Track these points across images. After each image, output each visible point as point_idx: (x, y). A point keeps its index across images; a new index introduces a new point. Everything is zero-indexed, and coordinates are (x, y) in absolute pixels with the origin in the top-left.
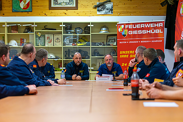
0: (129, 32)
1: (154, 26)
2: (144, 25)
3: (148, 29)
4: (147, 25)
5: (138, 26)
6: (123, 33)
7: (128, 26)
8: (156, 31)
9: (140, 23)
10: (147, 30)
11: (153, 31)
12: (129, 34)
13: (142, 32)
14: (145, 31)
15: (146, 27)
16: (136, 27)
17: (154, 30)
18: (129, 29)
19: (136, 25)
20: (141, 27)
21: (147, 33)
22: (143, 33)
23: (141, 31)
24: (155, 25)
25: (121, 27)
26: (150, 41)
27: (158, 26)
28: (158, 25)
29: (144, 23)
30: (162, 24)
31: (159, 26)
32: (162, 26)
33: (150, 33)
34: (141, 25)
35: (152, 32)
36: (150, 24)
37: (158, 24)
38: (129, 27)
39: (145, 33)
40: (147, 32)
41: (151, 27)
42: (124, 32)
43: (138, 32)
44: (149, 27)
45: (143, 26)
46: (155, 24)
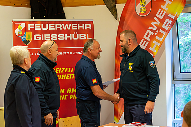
0: (35, 36)
1: (77, 28)
2: (61, 26)
3: (68, 32)
4: (67, 25)
5: (50, 27)
6: (24, 38)
7: (33, 25)
8: (80, 37)
9: (53, 22)
10: (66, 35)
11: (76, 37)
12: (35, 39)
13: (58, 37)
14: (63, 35)
15: (65, 29)
16: (47, 29)
17: (78, 35)
18: (34, 32)
19: (47, 25)
20: (56, 29)
21: (66, 39)
22: (59, 39)
23: (56, 35)
24: (79, 27)
25: (19, 27)
26: (71, 53)
27: (83, 29)
28: (83, 27)
29: (61, 22)
30: (90, 25)
31: (86, 29)
32: (90, 29)
33: (71, 39)
34: (56, 25)
35: (74, 39)
36: (70, 25)
37: (83, 25)
38: (36, 27)
39: (63, 39)
40: (67, 37)
41: (72, 29)
42: (26, 36)
43: (50, 36)
44: (69, 29)
45: (59, 27)
46: (79, 25)
